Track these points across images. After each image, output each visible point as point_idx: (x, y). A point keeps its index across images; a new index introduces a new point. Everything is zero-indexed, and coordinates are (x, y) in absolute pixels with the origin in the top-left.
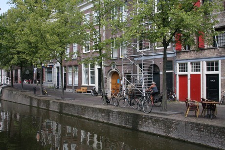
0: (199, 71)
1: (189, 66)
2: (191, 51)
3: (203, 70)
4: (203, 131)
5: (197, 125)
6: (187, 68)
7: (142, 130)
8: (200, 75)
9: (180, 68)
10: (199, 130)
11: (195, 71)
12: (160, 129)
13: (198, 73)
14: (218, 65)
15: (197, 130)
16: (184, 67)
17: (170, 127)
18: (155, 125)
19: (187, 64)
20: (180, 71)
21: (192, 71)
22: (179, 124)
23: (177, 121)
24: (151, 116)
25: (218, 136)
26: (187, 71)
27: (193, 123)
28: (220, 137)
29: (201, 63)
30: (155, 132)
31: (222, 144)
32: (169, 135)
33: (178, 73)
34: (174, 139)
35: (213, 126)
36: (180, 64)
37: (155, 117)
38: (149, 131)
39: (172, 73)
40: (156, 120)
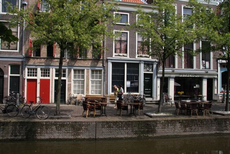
0: (49, 76)
1: (39, 71)
2: (41, 58)
3: (52, 76)
4: (113, 127)
5: (107, 123)
6: (36, 73)
7: (43, 137)
8: (49, 80)
9: (28, 72)
10: (110, 127)
11: (44, 76)
12: (68, 133)
13: (47, 78)
14: (65, 72)
15: (107, 127)
16: (33, 72)
17: (80, 129)
18: (60, 130)
19: (36, 69)
20: (28, 75)
21: (42, 76)
22: (89, 125)
23: (87, 122)
24: (55, 122)
25: (124, 128)
26: (36, 76)
27: (103, 122)
28: (127, 129)
29: (51, 69)
30: (61, 137)
31: (128, 134)
32: (79, 137)
33: (27, 77)
34: (84, 139)
35: (121, 122)
36: (28, 69)
37: (61, 122)
38: (53, 137)
39: (19, 77)
40: (63, 125)
